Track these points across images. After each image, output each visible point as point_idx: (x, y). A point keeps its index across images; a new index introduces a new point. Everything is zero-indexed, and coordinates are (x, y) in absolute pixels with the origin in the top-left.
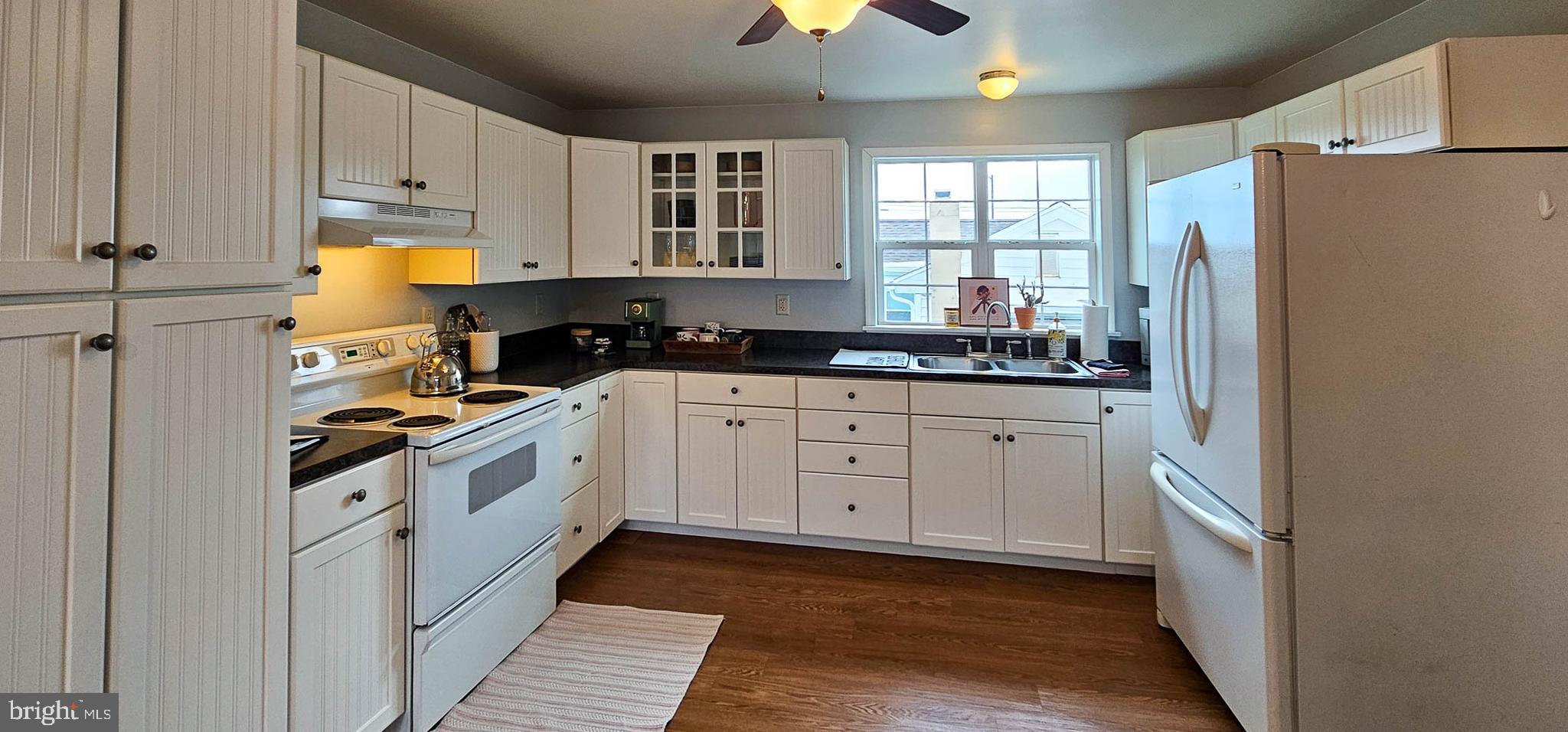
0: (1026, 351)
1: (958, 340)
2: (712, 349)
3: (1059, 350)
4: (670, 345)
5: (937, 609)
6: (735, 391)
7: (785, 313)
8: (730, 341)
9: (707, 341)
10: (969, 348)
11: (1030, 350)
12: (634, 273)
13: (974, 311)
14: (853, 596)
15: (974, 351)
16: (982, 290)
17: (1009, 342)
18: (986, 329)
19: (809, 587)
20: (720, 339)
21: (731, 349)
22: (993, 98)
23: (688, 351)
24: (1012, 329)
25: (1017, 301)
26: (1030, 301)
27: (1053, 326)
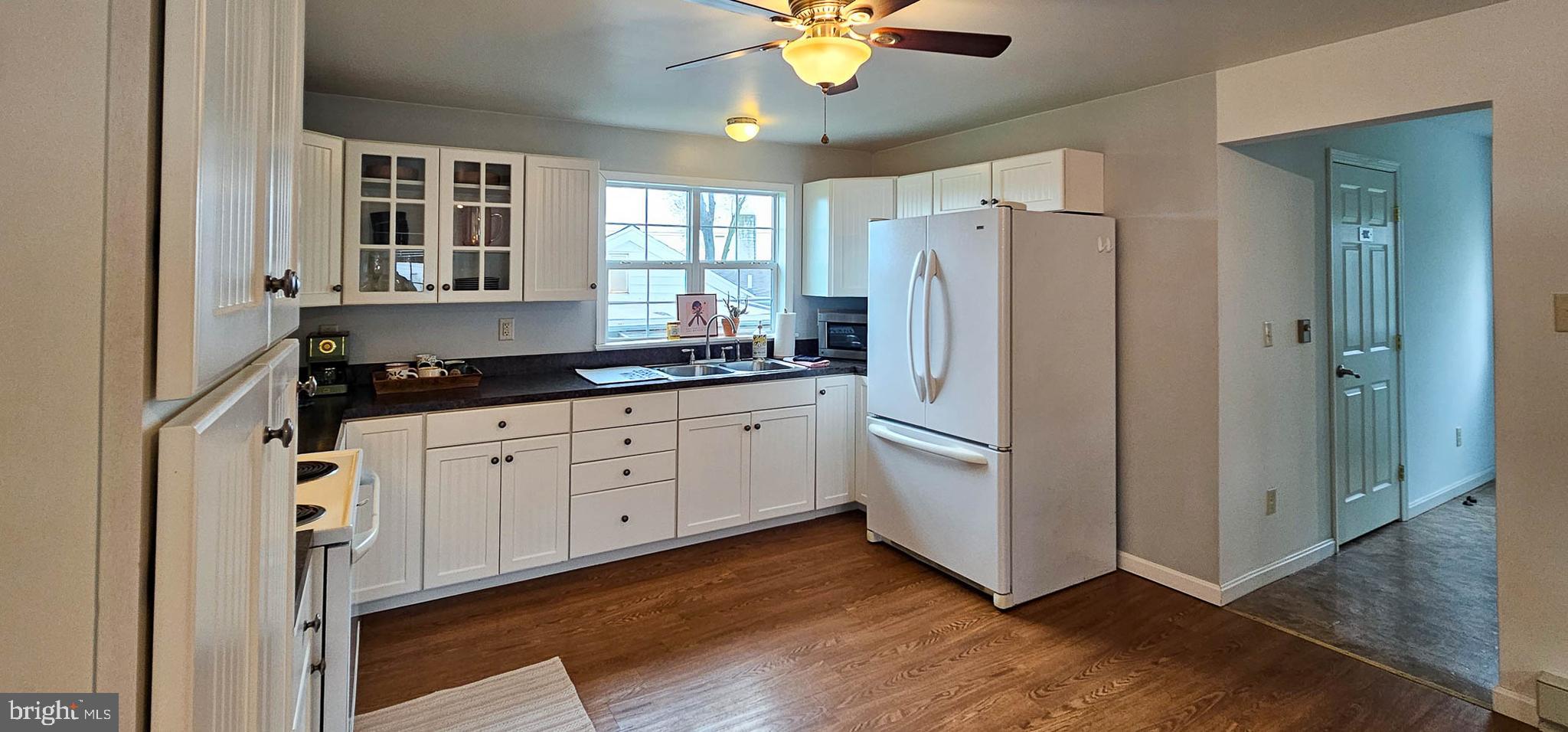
0: (736, 354)
1: (683, 350)
2: (442, 384)
3: (761, 351)
4: (384, 386)
5: (728, 582)
6: (502, 425)
7: (508, 337)
8: (462, 373)
9: (430, 376)
10: (693, 356)
11: (739, 354)
12: (334, 300)
13: (690, 325)
14: (655, 596)
15: (696, 359)
16: (696, 304)
17: (723, 348)
18: (706, 338)
19: (609, 603)
20: (449, 372)
21: (468, 382)
22: (738, 140)
23: (408, 390)
24: (719, 337)
25: (723, 311)
26: (735, 313)
27: (757, 332)
